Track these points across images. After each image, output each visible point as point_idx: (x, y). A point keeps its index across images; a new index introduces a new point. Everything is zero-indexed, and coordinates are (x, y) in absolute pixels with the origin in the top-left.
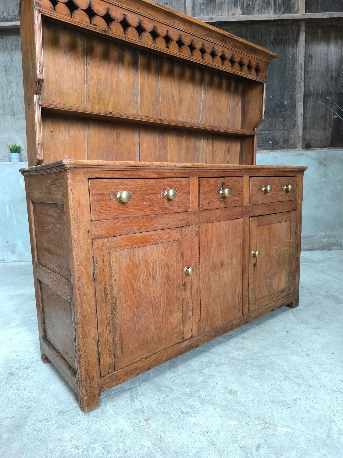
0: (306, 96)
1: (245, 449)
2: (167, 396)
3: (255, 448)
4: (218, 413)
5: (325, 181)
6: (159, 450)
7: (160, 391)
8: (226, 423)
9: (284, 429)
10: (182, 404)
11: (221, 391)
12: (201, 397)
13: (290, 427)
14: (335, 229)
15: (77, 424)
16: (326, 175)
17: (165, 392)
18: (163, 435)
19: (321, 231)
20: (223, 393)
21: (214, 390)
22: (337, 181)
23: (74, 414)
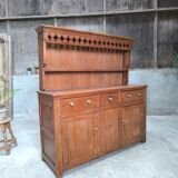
0: (158, 45)
16: (168, 81)
19: (166, 106)
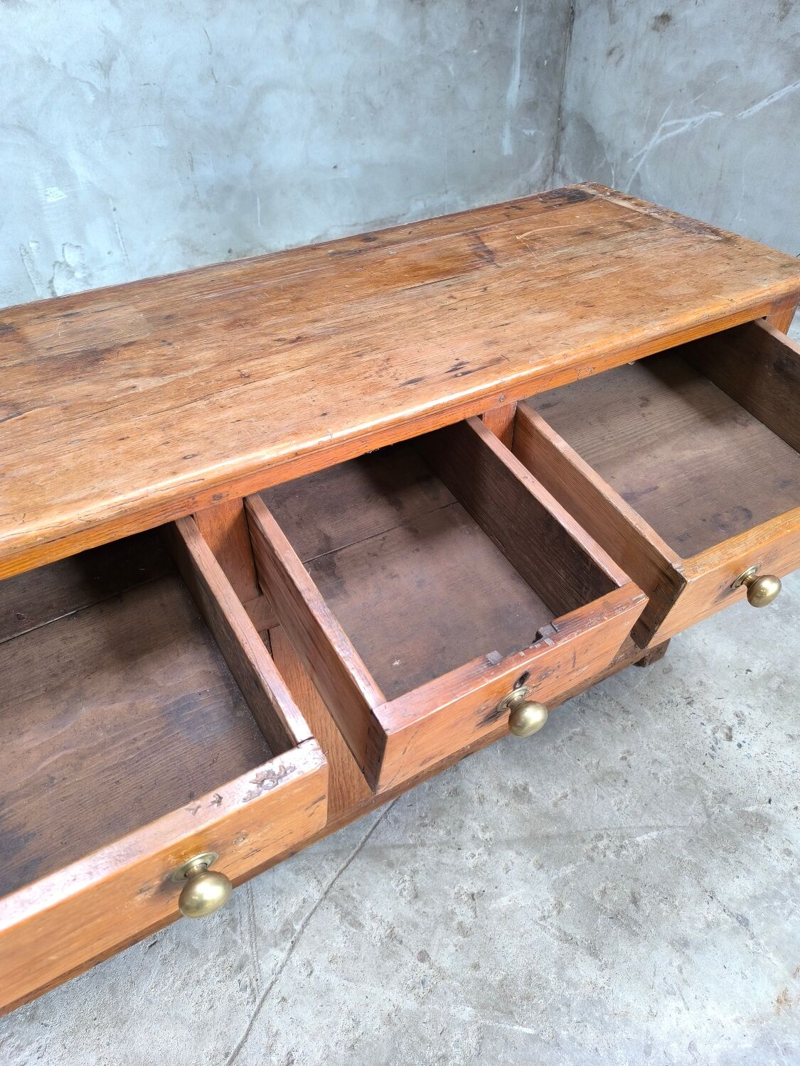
1: (619, 917)
2: (415, 872)
3: (632, 906)
4: (532, 862)
5: (421, 55)
6: (496, 1013)
7: (391, 865)
8: (556, 877)
9: (645, 837)
10: (458, 876)
11: (502, 802)
12: (478, 838)
13: (651, 828)
14: (444, 190)
15: (295, 1061)
16: (424, 36)
17: (404, 863)
18: (478, 975)
19: (416, 200)
20: (507, 805)
21: (487, 806)
22: (447, 52)
23: (265, 1040)
